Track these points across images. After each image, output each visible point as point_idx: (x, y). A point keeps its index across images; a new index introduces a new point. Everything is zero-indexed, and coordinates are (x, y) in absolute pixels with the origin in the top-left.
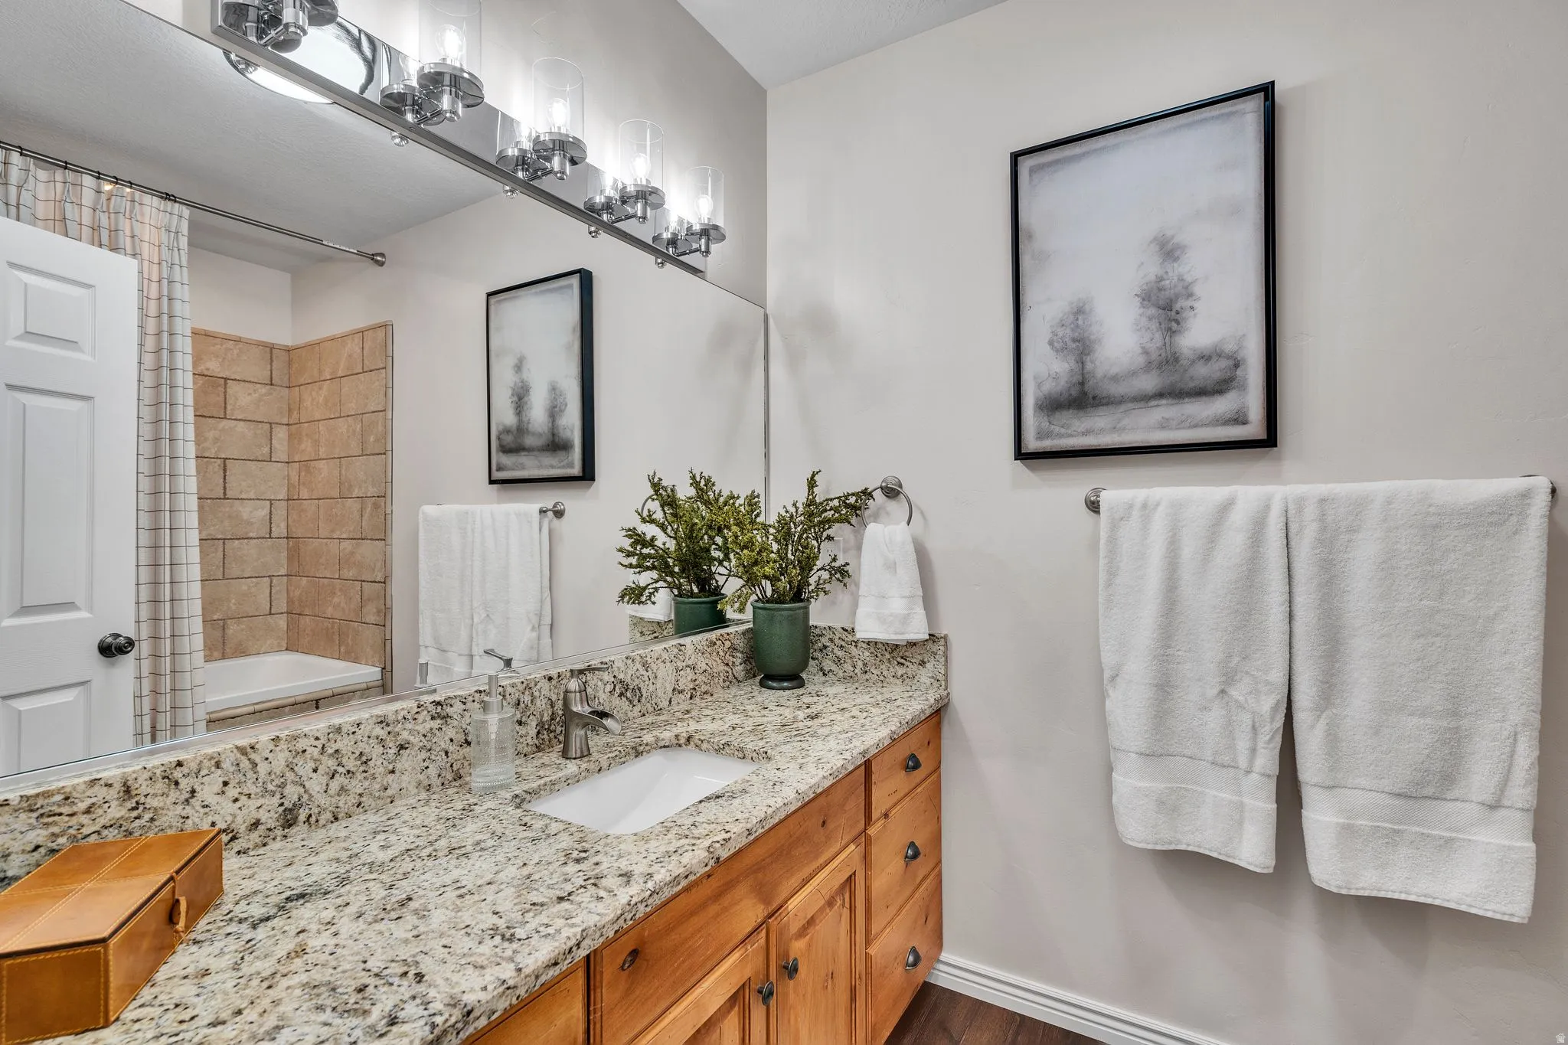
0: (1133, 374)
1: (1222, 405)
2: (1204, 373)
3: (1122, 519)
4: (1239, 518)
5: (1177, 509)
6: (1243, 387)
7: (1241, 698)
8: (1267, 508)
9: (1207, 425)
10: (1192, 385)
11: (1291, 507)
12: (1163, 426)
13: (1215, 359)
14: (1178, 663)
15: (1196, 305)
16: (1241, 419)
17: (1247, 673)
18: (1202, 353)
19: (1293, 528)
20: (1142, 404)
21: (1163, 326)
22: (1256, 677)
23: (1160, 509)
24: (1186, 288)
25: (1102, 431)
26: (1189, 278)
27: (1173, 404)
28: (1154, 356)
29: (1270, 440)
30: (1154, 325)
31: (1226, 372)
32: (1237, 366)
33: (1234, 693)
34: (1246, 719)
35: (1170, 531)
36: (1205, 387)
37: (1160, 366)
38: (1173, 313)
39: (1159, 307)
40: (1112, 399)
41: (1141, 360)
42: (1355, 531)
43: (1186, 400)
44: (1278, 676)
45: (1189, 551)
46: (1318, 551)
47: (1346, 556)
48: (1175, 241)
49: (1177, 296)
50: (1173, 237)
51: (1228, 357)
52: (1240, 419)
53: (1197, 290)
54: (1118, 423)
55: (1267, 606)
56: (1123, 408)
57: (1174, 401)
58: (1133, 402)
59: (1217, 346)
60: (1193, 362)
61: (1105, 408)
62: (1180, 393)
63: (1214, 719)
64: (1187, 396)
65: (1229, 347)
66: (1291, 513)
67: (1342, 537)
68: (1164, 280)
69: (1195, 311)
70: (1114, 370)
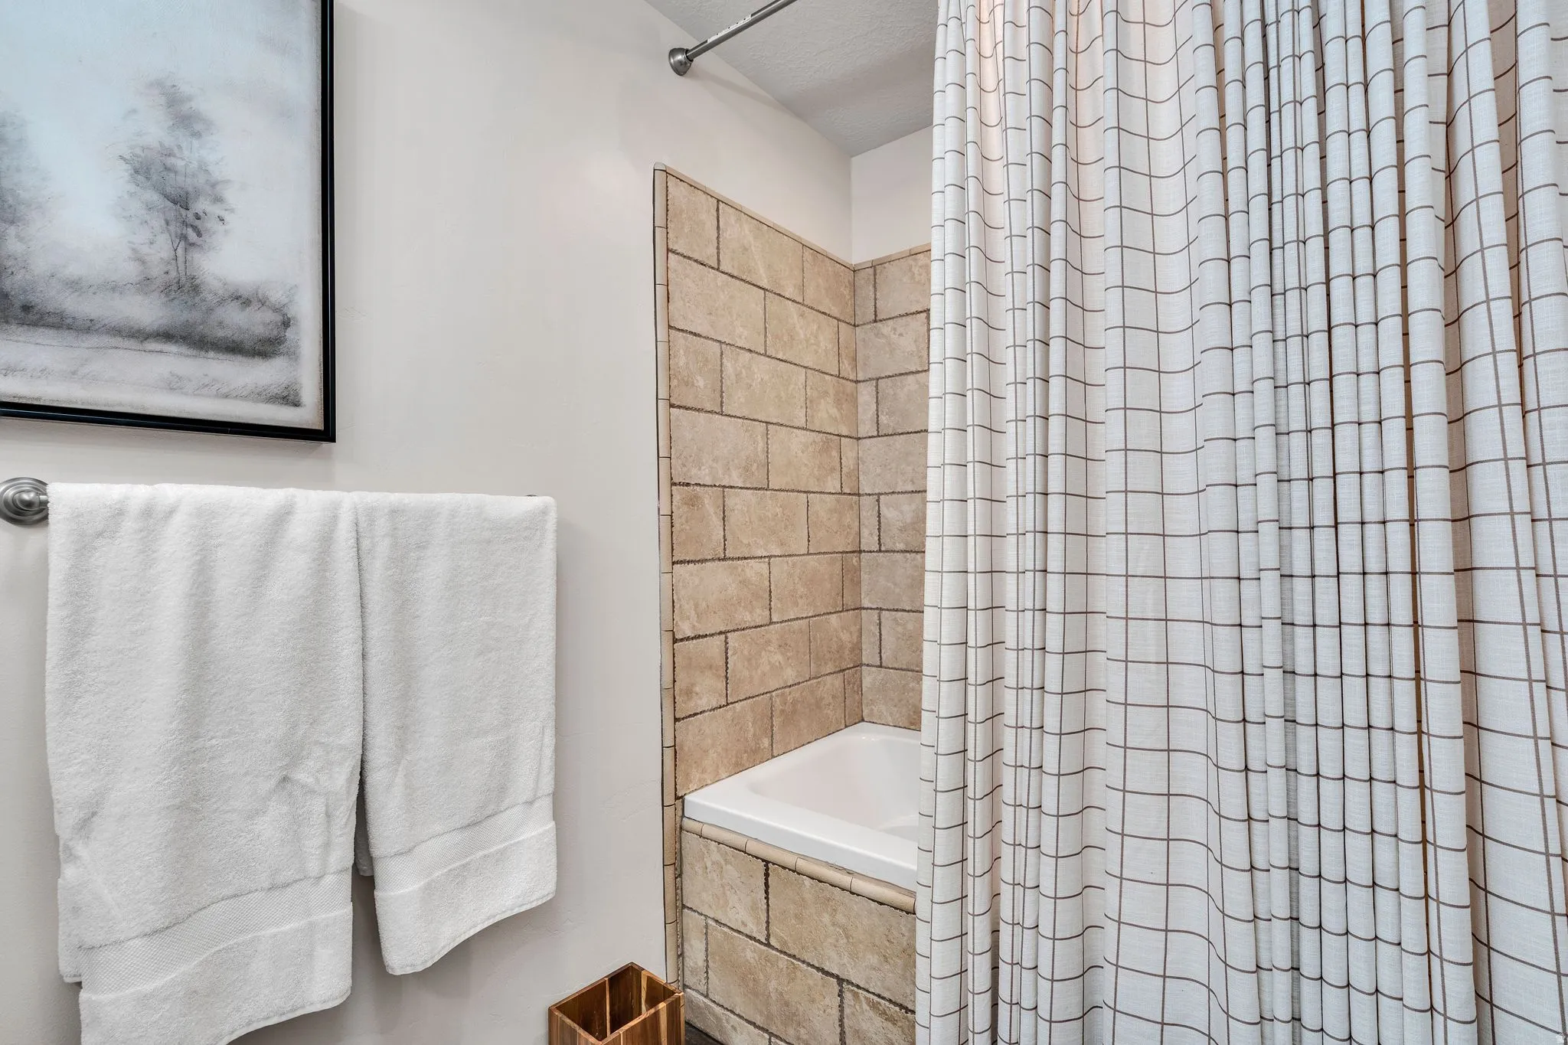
0: (115, 288)
1: (266, 373)
2: (237, 321)
3: (100, 535)
4: (300, 531)
5: (206, 517)
6: (293, 355)
7: (310, 780)
8: (334, 519)
9: (245, 398)
10: (220, 333)
11: (362, 519)
12: (173, 385)
13: (255, 305)
14: (212, 758)
15: (227, 217)
16: (292, 397)
17: (317, 743)
18: (237, 291)
19: (366, 544)
20: (132, 343)
21: (172, 228)
22: (328, 745)
23: (178, 519)
24: (213, 186)
25: (44, 372)
26: (217, 174)
27: (188, 356)
28: (156, 271)
29: (327, 433)
30: (157, 223)
31: (272, 330)
32: (286, 324)
33: (302, 776)
34: (318, 806)
35: (196, 554)
36: (242, 342)
37: (166, 289)
38: (190, 215)
39: (167, 197)
40: (69, 321)
41: (130, 271)
42: (424, 548)
43: (211, 354)
44: (351, 736)
45: (227, 582)
46: (390, 573)
47: (415, 576)
48: (194, 104)
49: (198, 193)
50: (190, 99)
51: (277, 310)
52: (289, 398)
53: (230, 195)
54: (82, 365)
55: (337, 647)
56: (94, 340)
57: (191, 352)
58: (115, 336)
59: (259, 287)
60: (222, 302)
61: (51, 332)
62: (200, 341)
63: (269, 827)
64: (212, 349)
65: (276, 296)
66: (363, 525)
67: (412, 554)
68: (175, 156)
69: (227, 227)
70: (73, 270)
